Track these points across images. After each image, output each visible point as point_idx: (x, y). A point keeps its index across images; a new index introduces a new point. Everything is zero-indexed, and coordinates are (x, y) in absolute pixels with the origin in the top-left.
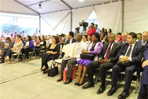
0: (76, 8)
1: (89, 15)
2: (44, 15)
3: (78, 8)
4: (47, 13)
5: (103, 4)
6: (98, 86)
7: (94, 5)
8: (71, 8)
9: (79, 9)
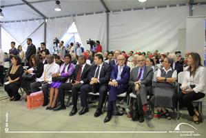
0: (51, 18)
1: (68, 27)
2: (6, 24)
3: (54, 18)
4: (12, 22)
5: (85, 15)
6: (69, 110)
7: (74, 16)
8: (45, 18)
9: (56, 19)
